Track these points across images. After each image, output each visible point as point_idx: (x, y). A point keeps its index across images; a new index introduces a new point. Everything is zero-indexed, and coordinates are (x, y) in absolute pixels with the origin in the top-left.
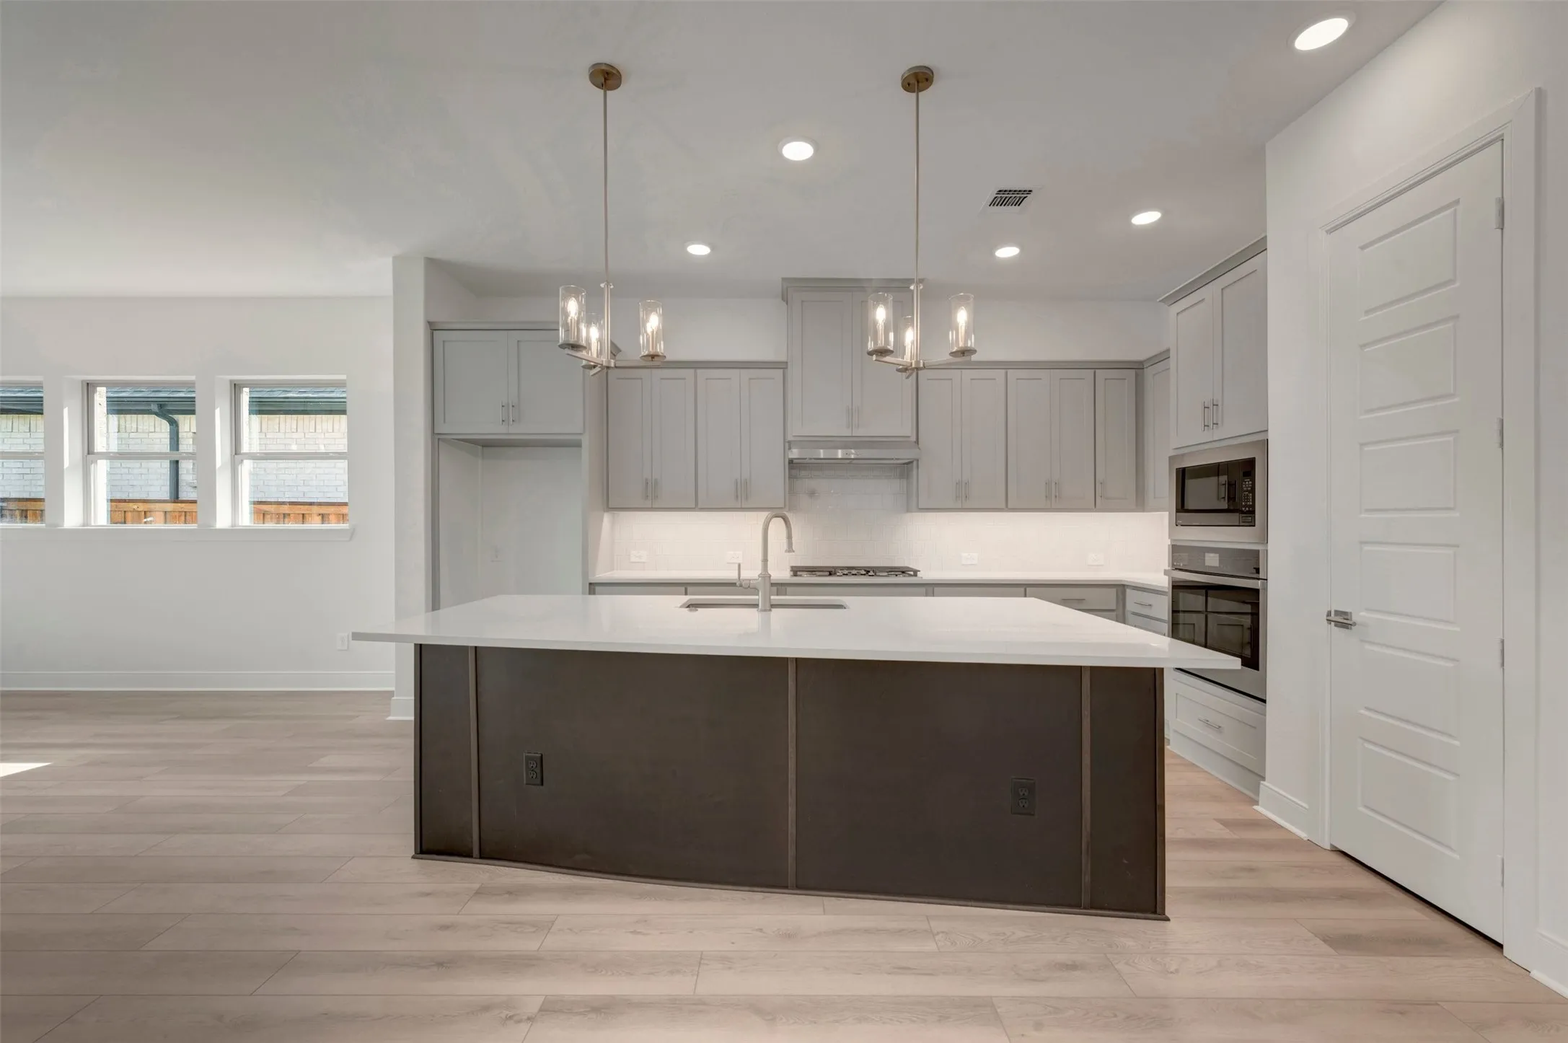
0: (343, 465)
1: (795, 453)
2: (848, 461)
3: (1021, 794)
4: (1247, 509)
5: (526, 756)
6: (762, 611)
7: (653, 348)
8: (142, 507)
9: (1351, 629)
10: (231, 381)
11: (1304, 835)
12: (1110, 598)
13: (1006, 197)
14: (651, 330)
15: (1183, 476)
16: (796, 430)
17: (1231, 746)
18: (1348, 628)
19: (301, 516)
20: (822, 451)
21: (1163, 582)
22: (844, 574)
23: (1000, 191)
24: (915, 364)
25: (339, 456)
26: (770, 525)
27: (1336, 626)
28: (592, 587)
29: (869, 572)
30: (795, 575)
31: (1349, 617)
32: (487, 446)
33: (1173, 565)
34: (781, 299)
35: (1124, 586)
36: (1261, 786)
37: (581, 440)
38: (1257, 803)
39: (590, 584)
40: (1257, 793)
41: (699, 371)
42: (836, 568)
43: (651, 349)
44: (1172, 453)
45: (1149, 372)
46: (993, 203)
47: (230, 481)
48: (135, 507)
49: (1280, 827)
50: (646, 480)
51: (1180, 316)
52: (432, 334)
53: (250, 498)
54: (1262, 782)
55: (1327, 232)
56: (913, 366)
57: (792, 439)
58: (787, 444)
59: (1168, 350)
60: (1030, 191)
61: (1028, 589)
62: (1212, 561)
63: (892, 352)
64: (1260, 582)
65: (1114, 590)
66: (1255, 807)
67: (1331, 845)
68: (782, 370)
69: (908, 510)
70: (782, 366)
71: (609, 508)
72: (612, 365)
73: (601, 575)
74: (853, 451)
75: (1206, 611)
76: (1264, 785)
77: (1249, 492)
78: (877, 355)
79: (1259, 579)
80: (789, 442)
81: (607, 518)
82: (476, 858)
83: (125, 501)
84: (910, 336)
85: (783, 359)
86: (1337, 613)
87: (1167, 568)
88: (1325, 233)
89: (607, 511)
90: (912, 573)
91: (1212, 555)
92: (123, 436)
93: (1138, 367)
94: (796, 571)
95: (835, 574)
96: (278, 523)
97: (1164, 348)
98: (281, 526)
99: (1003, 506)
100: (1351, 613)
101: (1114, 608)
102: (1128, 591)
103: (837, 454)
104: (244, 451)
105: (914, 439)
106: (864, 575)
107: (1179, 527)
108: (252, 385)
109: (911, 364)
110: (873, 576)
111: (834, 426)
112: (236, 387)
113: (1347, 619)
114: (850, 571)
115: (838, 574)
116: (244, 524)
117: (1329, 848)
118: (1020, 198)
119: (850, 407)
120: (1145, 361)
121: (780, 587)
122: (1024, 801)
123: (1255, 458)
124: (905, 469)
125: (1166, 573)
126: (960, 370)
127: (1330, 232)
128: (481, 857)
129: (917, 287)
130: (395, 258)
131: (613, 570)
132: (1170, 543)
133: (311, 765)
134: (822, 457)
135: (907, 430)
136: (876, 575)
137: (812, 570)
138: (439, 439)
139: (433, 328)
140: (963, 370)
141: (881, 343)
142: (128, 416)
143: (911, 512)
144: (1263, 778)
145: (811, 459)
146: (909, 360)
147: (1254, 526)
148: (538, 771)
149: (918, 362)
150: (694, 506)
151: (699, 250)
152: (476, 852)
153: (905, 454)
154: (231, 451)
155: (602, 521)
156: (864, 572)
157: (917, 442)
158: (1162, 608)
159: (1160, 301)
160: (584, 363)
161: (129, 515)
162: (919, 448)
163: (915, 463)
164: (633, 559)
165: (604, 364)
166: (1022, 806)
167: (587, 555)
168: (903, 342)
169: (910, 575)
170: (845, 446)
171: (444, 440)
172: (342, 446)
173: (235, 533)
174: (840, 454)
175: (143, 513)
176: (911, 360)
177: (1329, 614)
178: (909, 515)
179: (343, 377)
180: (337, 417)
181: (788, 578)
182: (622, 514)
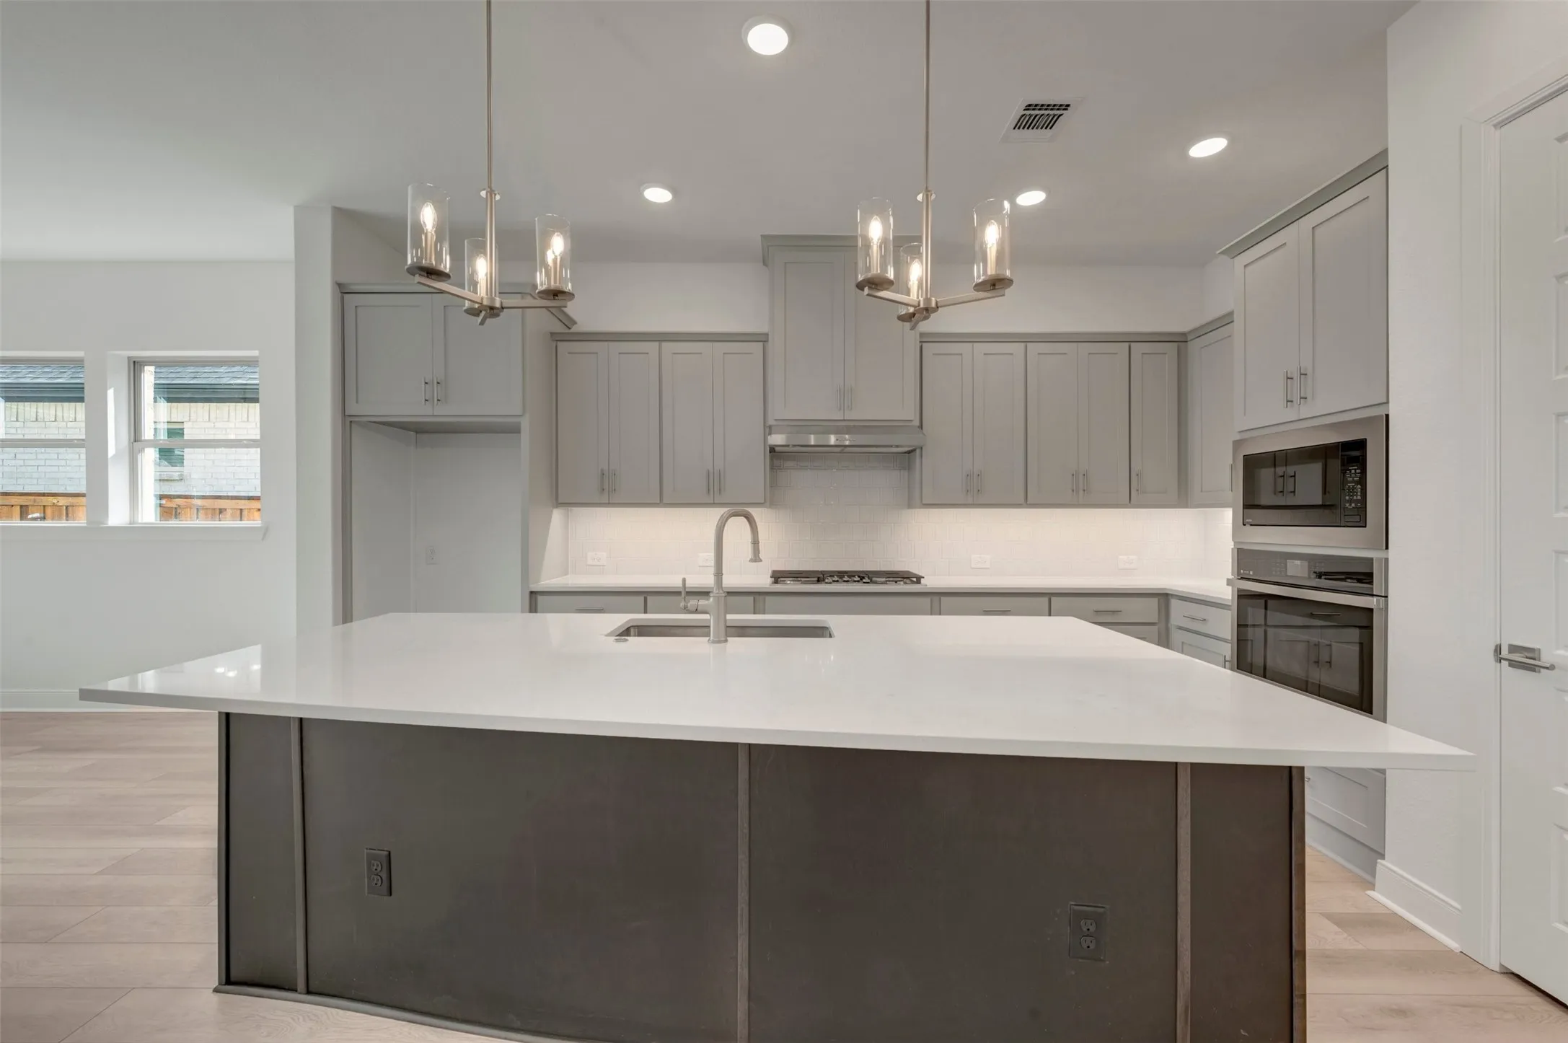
0: (255, 453)
1: (777, 439)
2: (839, 449)
3: (1085, 929)
4: (1353, 505)
5: (367, 854)
6: (714, 642)
7: (555, 282)
8: (63, 501)
9: (1539, 672)
10: (129, 358)
11: (1454, 945)
12: (1149, 610)
13: (1036, 115)
14: (553, 257)
15: (1253, 465)
16: (779, 412)
17: (1333, 809)
18: (1534, 671)
19: (239, 511)
20: (812, 436)
21: (1226, 594)
22: (834, 581)
23: (1030, 105)
24: (924, 304)
25: (251, 444)
26: (725, 528)
27: (1510, 665)
28: (534, 595)
29: (864, 578)
30: (776, 582)
31: (1536, 656)
32: (420, 431)
33: (1239, 573)
34: (762, 264)
35: (1167, 595)
36: (1379, 867)
37: (520, 423)
38: (1372, 886)
39: (532, 593)
40: (1373, 874)
41: (664, 344)
42: (823, 573)
43: (552, 283)
44: (1238, 437)
45: (1194, 346)
46: (1018, 126)
47: (128, 473)
48: (55, 501)
49: (1414, 928)
50: (602, 470)
51: (1249, 268)
52: (342, 299)
53: (155, 491)
54: (1379, 861)
55: (1495, 126)
56: (922, 306)
57: (774, 423)
58: (767, 430)
59: (1231, 314)
60: (1068, 106)
61: (1053, 599)
62: (1297, 570)
63: (891, 283)
64: (1375, 599)
65: (1155, 600)
66: (1370, 893)
67: (1502, 966)
68: (761, 343)
69: (910, 505)
70: (763, 339)
71: (559, 504)
72: (498, 305)
73: (549, 580)
74: (847, 436)
75: (1266, 625)
76: (1384, 865)
77: (1358, 483)
78: (870, 288)
79: (1373, 595)
80: (770, 427)
81: (557, 515)
82: (300, 993)
83: (44, 495)
84: (916, 271)
85: (765, 329)
86: (1513, 649)
87: (1231, 577)
88: (1493, 128)
89: (557, 507)
90: (915, 579)
91: (1298, 562)
92: (60, 426)
93: (1180, 340)
94: (778, 577)
95: (824, 580)
96: (213, 519)
97: (1229, 310)
98: (216, 523)
99: (1022, 501)
100: (1539, 650)
101: (1156, 621)
102: (1174, 602)
103: (828, 439)
104: (146, 438)
105: (917, 423)
106: (858, 581)
107: (1248, 527)
108: (159, 363)
109: (919, 302)
110: (868, 583)
111: (824, 410)
112: (136, 366)
113: (1534, 659)
114: (842, 576)
115: (827, 581)
116: (145, 521)
117: (1497, 968)
118: (1055, 115)
119: (842, 387)
120: (1190, 332)
121: (756, 598)
122: (1089, 939)
123: (1366, 439)
124: (907, 458)
125: (1229, 582)
126: (971, 344)
127: (1500, 125)
128: (309, 992)
129: (927, 195)
130: (298, 209)
131: (566, 574)
132: (1233, 547)
133: (158, 823)
134: (812, 443)
135: (910, 413)
136: (872, 582)
137: (797, 575)
138: (351, 422)
139: (343, 290)
140: (975, 344)
141: (876, 270)
142: (66, 404)
143: (915, 508)
144: (1382, 856)
145: (794, 446)
146: (915, 299)
147: (1365, 527)
148: (384, 875)
149: (927, 300)
150: (658, 502)
151: (658, 195)
152: (301, 984)
153: (904, 441)
154: (129, 440)
155: (550, 522)
156: (859, 579)
157: (921, 426)
158: (1225, 625)
159: (1221, 253)
160: (467, 304)
161: (49, 511)
162: (924, 434)
163: (918, 451)
164: (590, 562)
165: (485, 303)
166: (1085, 947)
167: (528, 561)
168: (908, 280)
169: (913, 582)
170: (838, 431)
171: (357, 422)
172: (255, 434)
173: (133, 531)
174: (832, 440)
175: (65, 507)
176: (918, 298)
177: (1498, 649)
178: (910, 510)
179: (255, 353)
180: (252, 405)
181: (768, 586)
182: (575, 509)
